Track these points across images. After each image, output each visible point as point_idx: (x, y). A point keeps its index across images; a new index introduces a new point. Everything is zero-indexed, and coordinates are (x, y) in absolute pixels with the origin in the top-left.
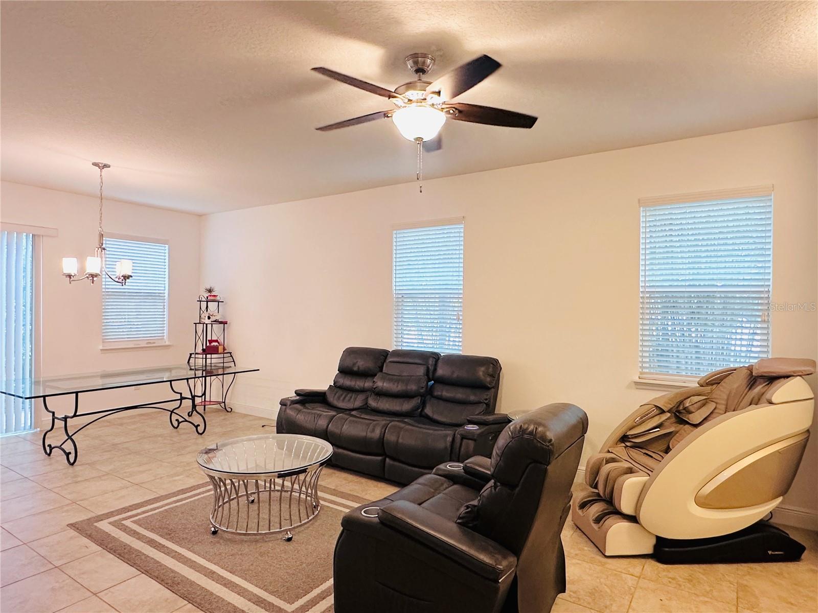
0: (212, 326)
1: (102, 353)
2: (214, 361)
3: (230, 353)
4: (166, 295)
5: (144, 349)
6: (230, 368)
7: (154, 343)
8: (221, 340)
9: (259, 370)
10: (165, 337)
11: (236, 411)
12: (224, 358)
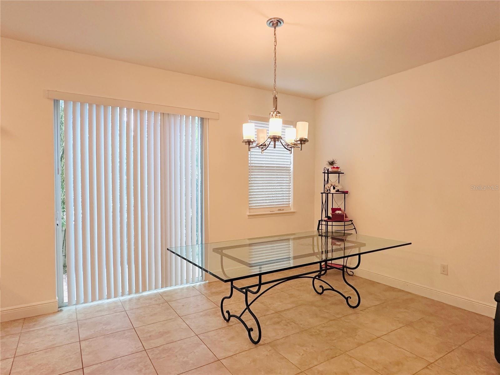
0: (333, 195)
1: (249, 218)
2: (335, 228)
3: (351, 221)
4: (292, 169)
5: (278, 215)
6: (352, 235)
7: (283, 210)
8: (343, 208)
9: (411, 244)
10: (290, 205)
11: (356, 275)
12: (345, 225)
